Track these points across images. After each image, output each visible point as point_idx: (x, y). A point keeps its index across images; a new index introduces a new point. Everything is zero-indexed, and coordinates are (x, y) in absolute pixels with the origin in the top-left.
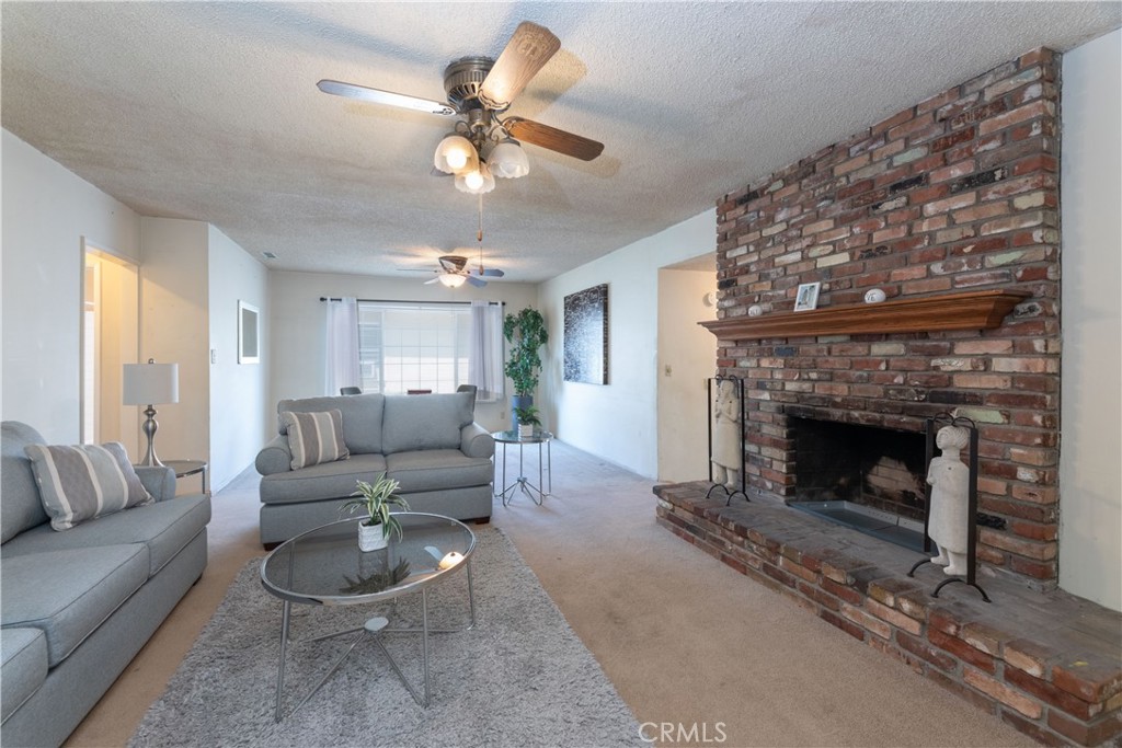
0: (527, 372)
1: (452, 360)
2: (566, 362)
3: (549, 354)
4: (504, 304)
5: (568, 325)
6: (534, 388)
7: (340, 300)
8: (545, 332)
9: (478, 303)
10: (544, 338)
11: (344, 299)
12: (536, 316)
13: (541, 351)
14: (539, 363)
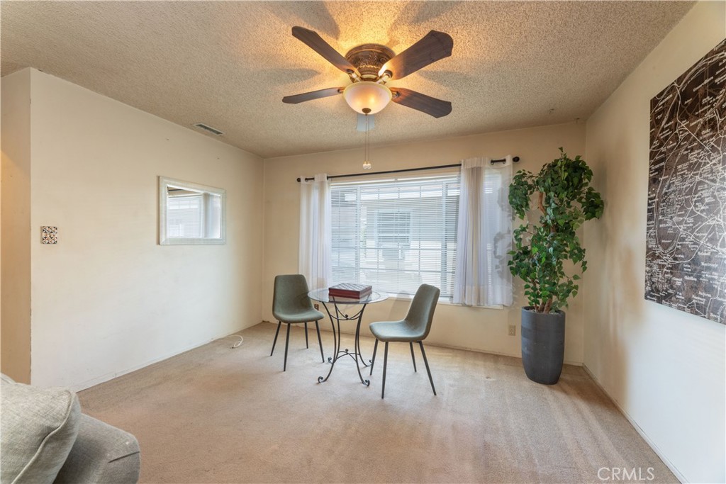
0: (550, 269)
1: (439, 245)
2: (652, 255)
3: (606, 238)
4: (516, 160)
5: (661, 165)
6: (570, 298)
7: (313, 179)
8: (597, 196)
9: (474, 162)
10: (594, 207)
11: (316, 177)
12: (577, 169)
13: (586, 230)
14: (579, 254)
